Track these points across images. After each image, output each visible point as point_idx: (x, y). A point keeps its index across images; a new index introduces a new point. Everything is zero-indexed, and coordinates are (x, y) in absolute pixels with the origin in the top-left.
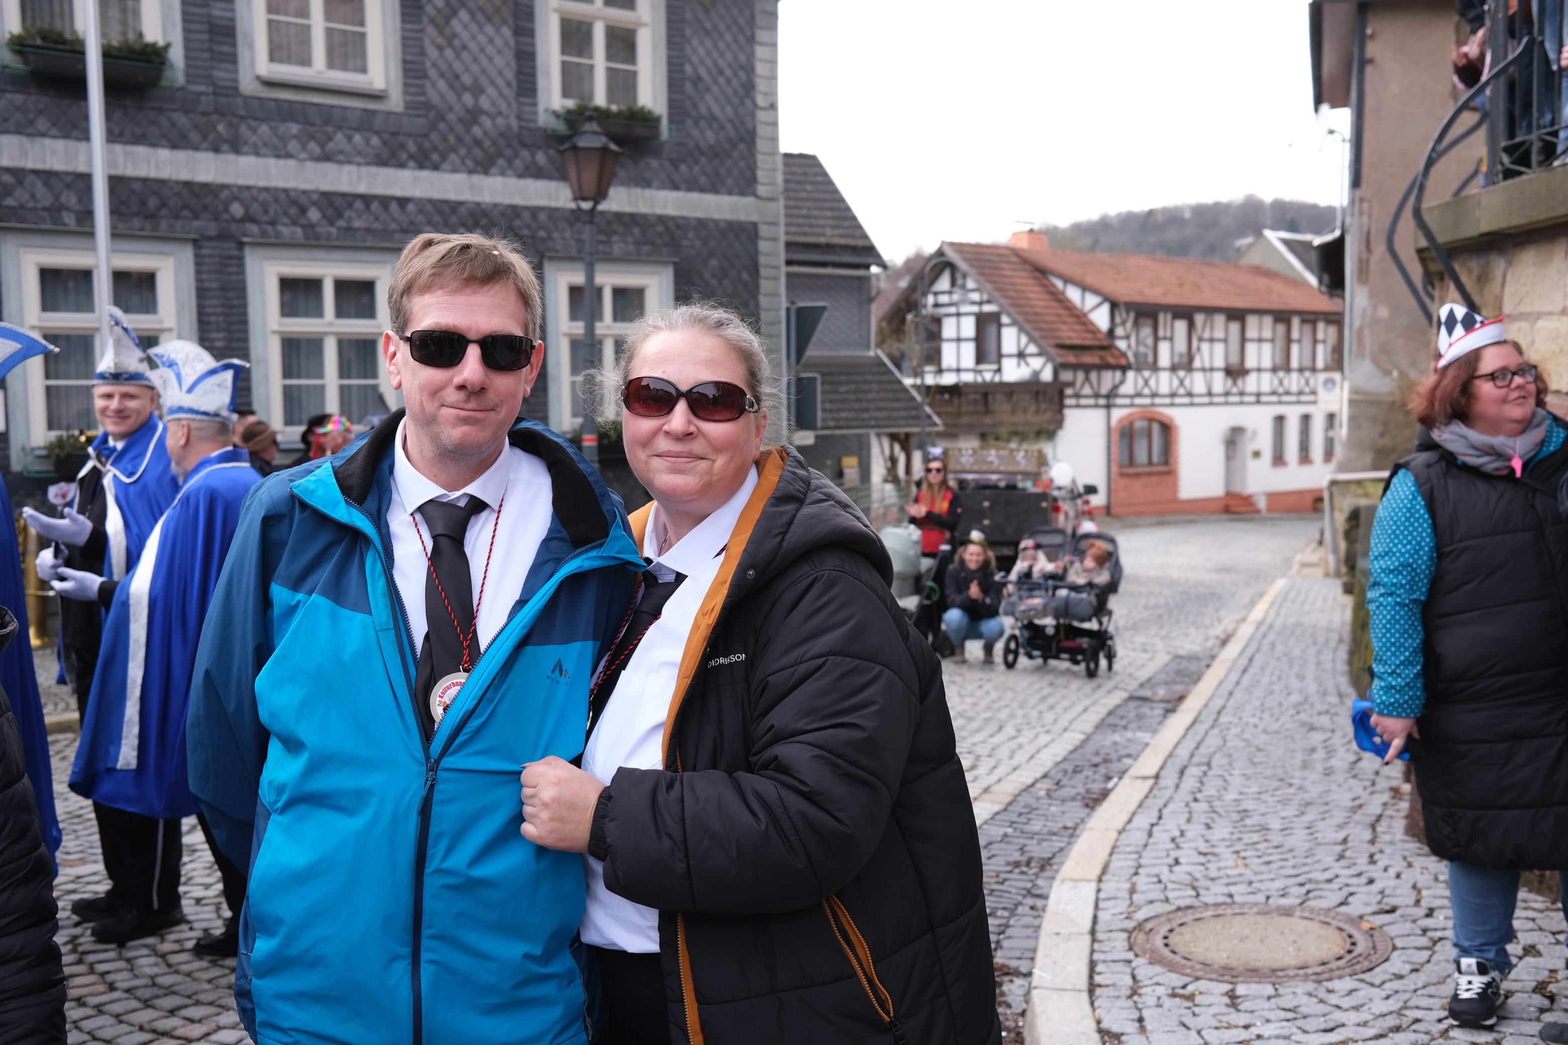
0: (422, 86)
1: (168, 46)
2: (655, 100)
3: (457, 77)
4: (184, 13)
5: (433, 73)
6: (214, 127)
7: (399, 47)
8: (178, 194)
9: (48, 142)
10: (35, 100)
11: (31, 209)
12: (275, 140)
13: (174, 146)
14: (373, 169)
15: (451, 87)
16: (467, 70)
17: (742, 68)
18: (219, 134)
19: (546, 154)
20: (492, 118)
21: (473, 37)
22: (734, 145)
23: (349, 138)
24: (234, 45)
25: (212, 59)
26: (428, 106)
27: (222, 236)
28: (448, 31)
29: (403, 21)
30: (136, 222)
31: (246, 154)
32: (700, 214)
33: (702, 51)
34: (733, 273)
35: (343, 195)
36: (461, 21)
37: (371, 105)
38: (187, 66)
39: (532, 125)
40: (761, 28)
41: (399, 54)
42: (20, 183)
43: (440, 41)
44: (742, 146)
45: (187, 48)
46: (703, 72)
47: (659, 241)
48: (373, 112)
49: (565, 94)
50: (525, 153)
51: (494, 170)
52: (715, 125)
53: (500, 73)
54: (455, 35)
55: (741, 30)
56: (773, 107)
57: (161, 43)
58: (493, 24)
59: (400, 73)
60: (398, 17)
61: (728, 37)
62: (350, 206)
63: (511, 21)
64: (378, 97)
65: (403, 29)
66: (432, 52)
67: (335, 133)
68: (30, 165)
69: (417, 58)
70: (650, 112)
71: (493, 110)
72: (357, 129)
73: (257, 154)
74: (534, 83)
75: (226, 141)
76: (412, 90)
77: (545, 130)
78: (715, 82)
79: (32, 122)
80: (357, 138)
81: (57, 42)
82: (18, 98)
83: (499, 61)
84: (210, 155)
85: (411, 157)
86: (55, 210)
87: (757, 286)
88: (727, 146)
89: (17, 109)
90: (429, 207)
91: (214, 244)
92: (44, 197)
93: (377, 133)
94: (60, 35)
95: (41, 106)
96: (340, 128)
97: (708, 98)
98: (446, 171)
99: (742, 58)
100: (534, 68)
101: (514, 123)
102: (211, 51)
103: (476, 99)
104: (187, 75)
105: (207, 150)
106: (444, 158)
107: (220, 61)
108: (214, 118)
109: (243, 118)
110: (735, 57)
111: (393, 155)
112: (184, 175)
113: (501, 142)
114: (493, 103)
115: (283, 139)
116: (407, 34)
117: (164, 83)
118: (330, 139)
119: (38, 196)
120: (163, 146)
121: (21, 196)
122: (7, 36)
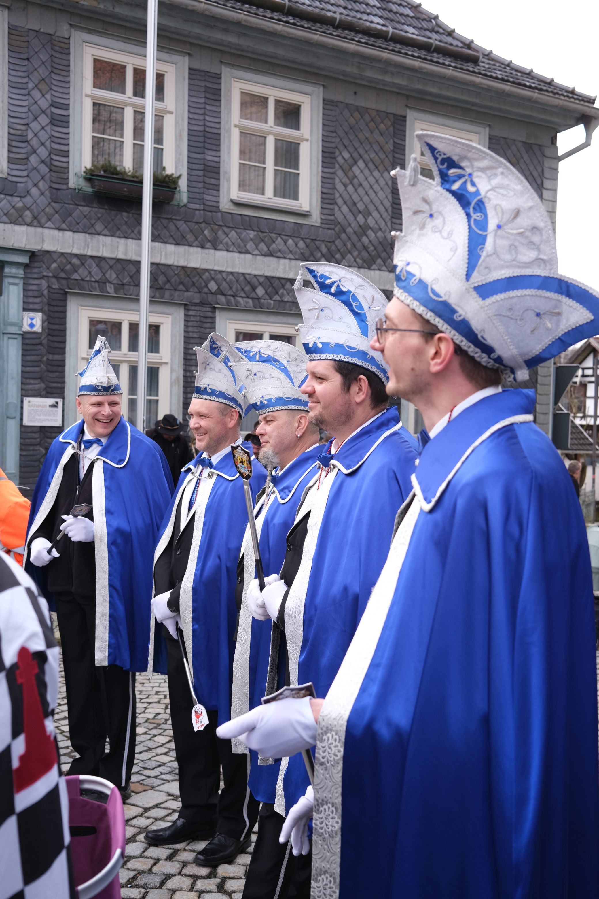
0: (333, 209)
1: (179, 177)
3: (355, 204)
4: (189, 157)
5: (340, 201)
6: (203, 232)
7: (320, 183)
8: (178, 275)
9: (101, 238)
10: (96, 211)
11: (87, 281)
12: (239, 240)
13: (177, 244)
15: (351, 211)
16: (361, 199)
18: (205, 235)
20: (375, 233)
21: (366, 179)
23: (285, 242)
24: (219, 179)
25: (204, 187)
26: (336, 222)
27: (202, 303)
28: (350, 174)
29: (323, 167)
31: (221, 250)
35: (279, 279)
36: (359, 168)
37: (300, 221)
38: (189, 191)
40: (547, 179)
41: (319, 188)
42: (83, 264)
43: (346, 180)
45: (189, 180)
48: (301, 225)
51: (374, 266)
53: (382, 203)
54: (356, 177)
55: (535, 179)
57: (176, 175)
59: (320, 200)
60: (320, 164)
62: (283, 286)
63: (390, 169)
64: (304, 215)
65: (323, 172)
67: (277, 238)
68: (89, 253)
69: (330, 191)
71: (376, 227)
72: (290, 236)
73: (227, 251)
75: (209, 241)
76: (326, 211)
79: (93, 226)
80: (290, 242)
81: (113, 174)
82: (86, 210)
83: (381, 194)
84: (199, 249)
85: (323, 256)
86: (102, 282)
89: (85, 216)
91: (197, 308)
92: (97, 274)
93: (302, 239)
94: (115, 168)
95: (99, 215)
96: (279, 235)
102: (204, 182)
103: (366, 219)
104: (189, 197)
105: (197, 246)
106: (343, 258)
107: (209, 189)
108: (203, 225)
112: (182, 263)
113: (380, 248)
114: (376, 222)
115: (244, 241)
116: (325, 175)
117: (174, 202)
118: (273, 242)
119: (92, 273)
120: (171, 243)
121: (83, 272)
122: (83, 169)
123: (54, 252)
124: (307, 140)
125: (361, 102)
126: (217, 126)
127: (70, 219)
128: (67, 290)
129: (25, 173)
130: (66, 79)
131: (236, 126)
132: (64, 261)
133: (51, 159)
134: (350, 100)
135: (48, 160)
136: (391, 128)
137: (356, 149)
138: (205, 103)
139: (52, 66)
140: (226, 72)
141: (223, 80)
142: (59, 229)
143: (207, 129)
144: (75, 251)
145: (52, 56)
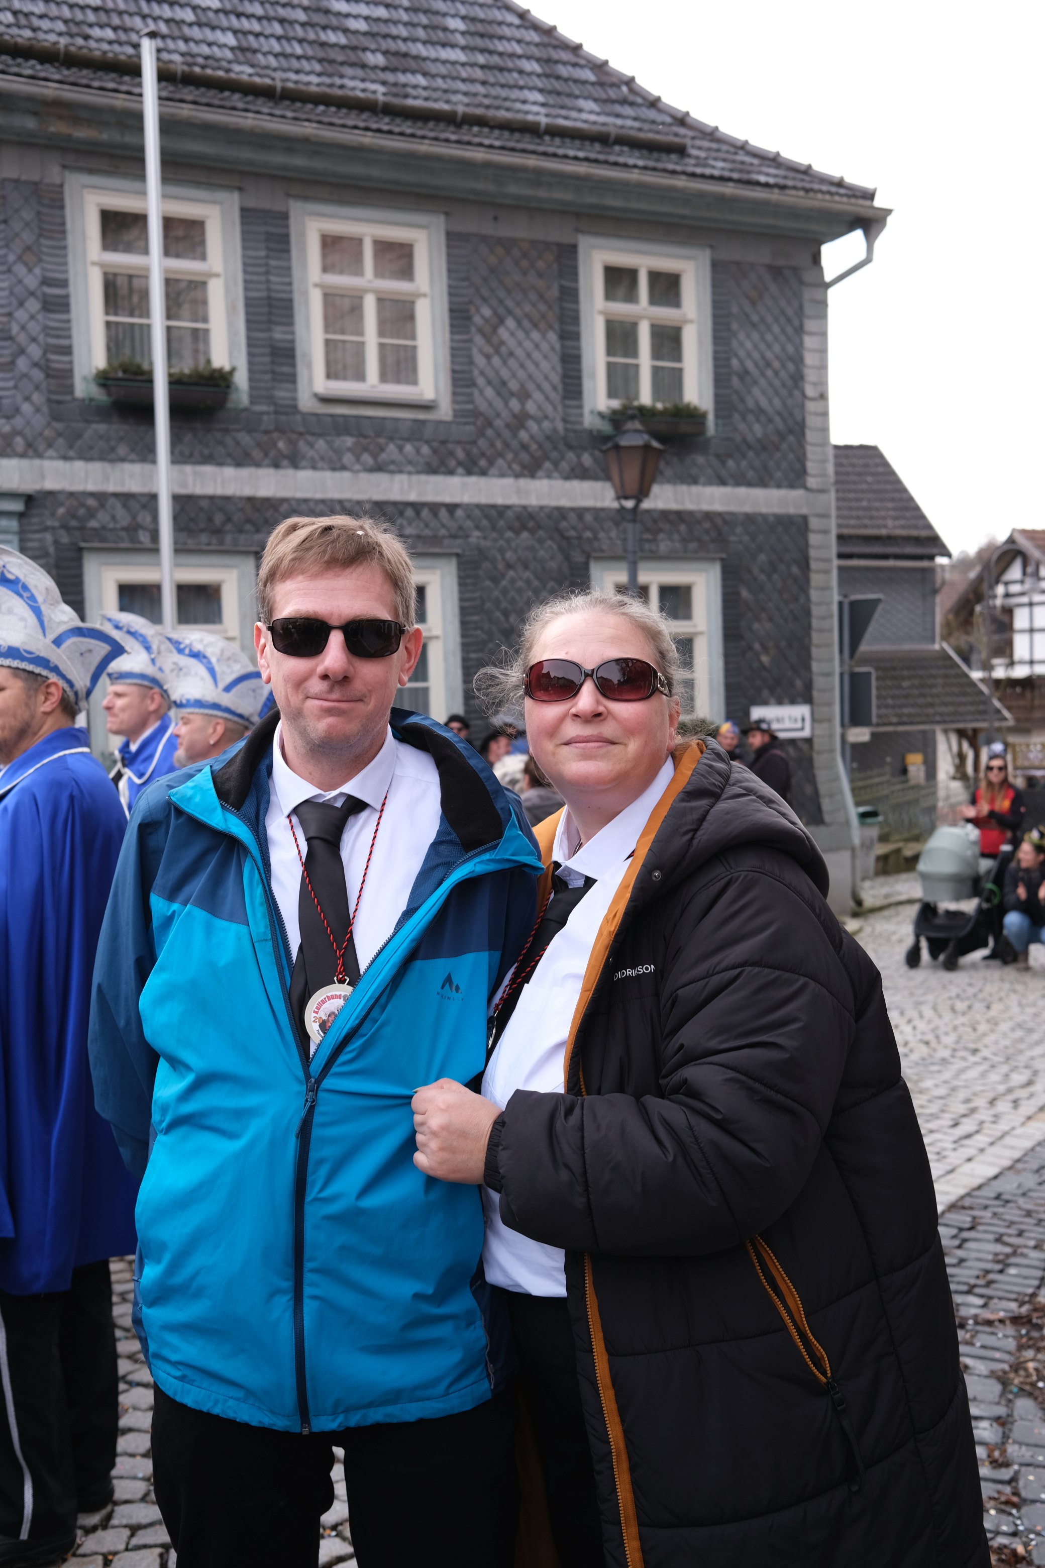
0: (470, 395)
1: (233, 370)
2: (701, 396)
3: (504, 383)
4: (249, 338)
5: (481, 381)
6: (274, 444)
7: (448, 358)
8: (242, 510)
9: (127, 466)
10: (116, 428)
11: (111, 530)
12: (331, 453)
13: (238, 464)
14: (423, 478)
15: (499, 394)
16: (514, 376)
17: (791, 359)
18: (279, 451)
19: (592, 455)
20: (539, 421)
21: (520, 344)
22: (782, 437)
23: (401, 449)
24: (294, 365)
25: (274, 380)
26: (477, 413)
28: (495, 340)
29: (452, 332)
30: (204, 537)
31: (304, 468)
32: (748, 509)
33: (748, 345)
34: (782, 567)
35: (395, 504)
36: (507, 329)
37: (421, 416)
38: (251, 388)
39: (578, 427)
40: (809, 317)
41: (448, 365)
42: (102, 506)
43: (488, 349)
44: (791, 438)
45: (251, 371)
46: (749, 365)
47: (706, 538)
48: (423, 422)
49: (611, 394)
50: (571, 455)
51: (540, 473)
52: (763, 418)
53: (546, 378)
54: (502, 343)
55: (789, 320)
56: (823, 397)
57: (227, 368)
58: (539, 330)
59: (449, 382)
60: (447, 328)
61: (776, 329)
62: (401, 514)
63: (556, 326)
64: (427, 407)
65: (452, 340)
66: (480, 361)
67: (387, 444)
68: (111, 488)
69: (466, 368)
70: (696, 408)
71: (540, 414)
72: (408, 440)
73: (314, 468)
74: (580, 385)
75: (286, 457)
76: (460, 398)
77: (591, 431)
78: (763, 374)
79: (113, 449)
80: (408, 448)
81: (136, 374)
82: (102, 428)
83: (545, 365)
84: (271, 471)
85: (460, 464)
86: (133, 529)
87: (808, 580)
88: (775, 439)
89: (101, 437)
90: (477, 512)
92: (123, 518)
93: (427, 442)
94: (139, 367)
95: (122, 434)
96: (391, 439)
97: (756, 391)
98: (493, 476)
99: (790, 349)
100: (579, 370)
101: (560, 426)
102: (273, 372)
103: (523, 404)
104: (252, 396)
105: (268, 466)
106: (491, 463)
107: (280, 381)
108: (275, 435)
109: (301, 434)
110: (783, 349)
111: (443, 463)
112: (247, 492)
113: (548, 445)
114: (540, 408)
115: (339, 453)
116: (455, 345)
117: (230, 405)
118: (382, 450)
119: (118, 517)
120: (229, 465)
121: (103, 517)
122: (94, 371)
123: (61, 492)
124: (425, 295)
125: (504, 231)
126: (287, 288)
127: (79, 443)
128: (83, 545)
129: (11, 384)
130: (62, 244)
131: (316, 285)
132: (75, 503)
133: (48, 360)
134: (489, 229)
135: (42, 362)
136: (555, 266)
137: (501, 302)
138: (267, 257)
139: (40, 228)
140: (296, 208)
141: (292, 222)
142: (65, 458)
143: (274, 295)
144: (91, 487)
145: (39, 213)
